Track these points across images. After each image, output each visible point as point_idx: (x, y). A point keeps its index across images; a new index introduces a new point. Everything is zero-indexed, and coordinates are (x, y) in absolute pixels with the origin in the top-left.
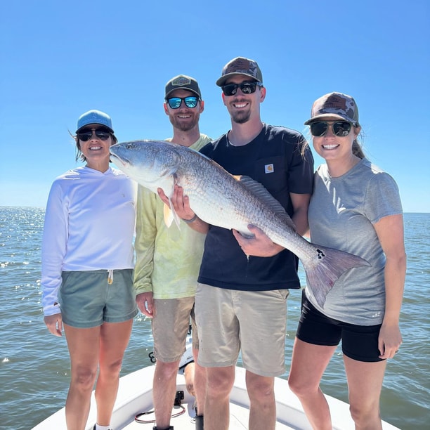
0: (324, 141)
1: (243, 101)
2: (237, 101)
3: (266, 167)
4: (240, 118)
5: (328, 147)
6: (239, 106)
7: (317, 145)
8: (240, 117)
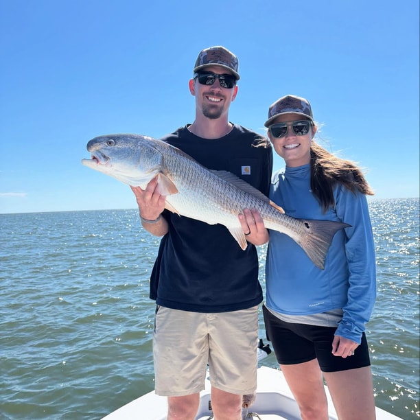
0: (286, 141)
1: (219, 95)
2: (212, 94)
3: (243, 168)
4: (212, 113)
5: (290, 146)
6: (213, 99)
7: (279, 146)
8: (212, 111)
